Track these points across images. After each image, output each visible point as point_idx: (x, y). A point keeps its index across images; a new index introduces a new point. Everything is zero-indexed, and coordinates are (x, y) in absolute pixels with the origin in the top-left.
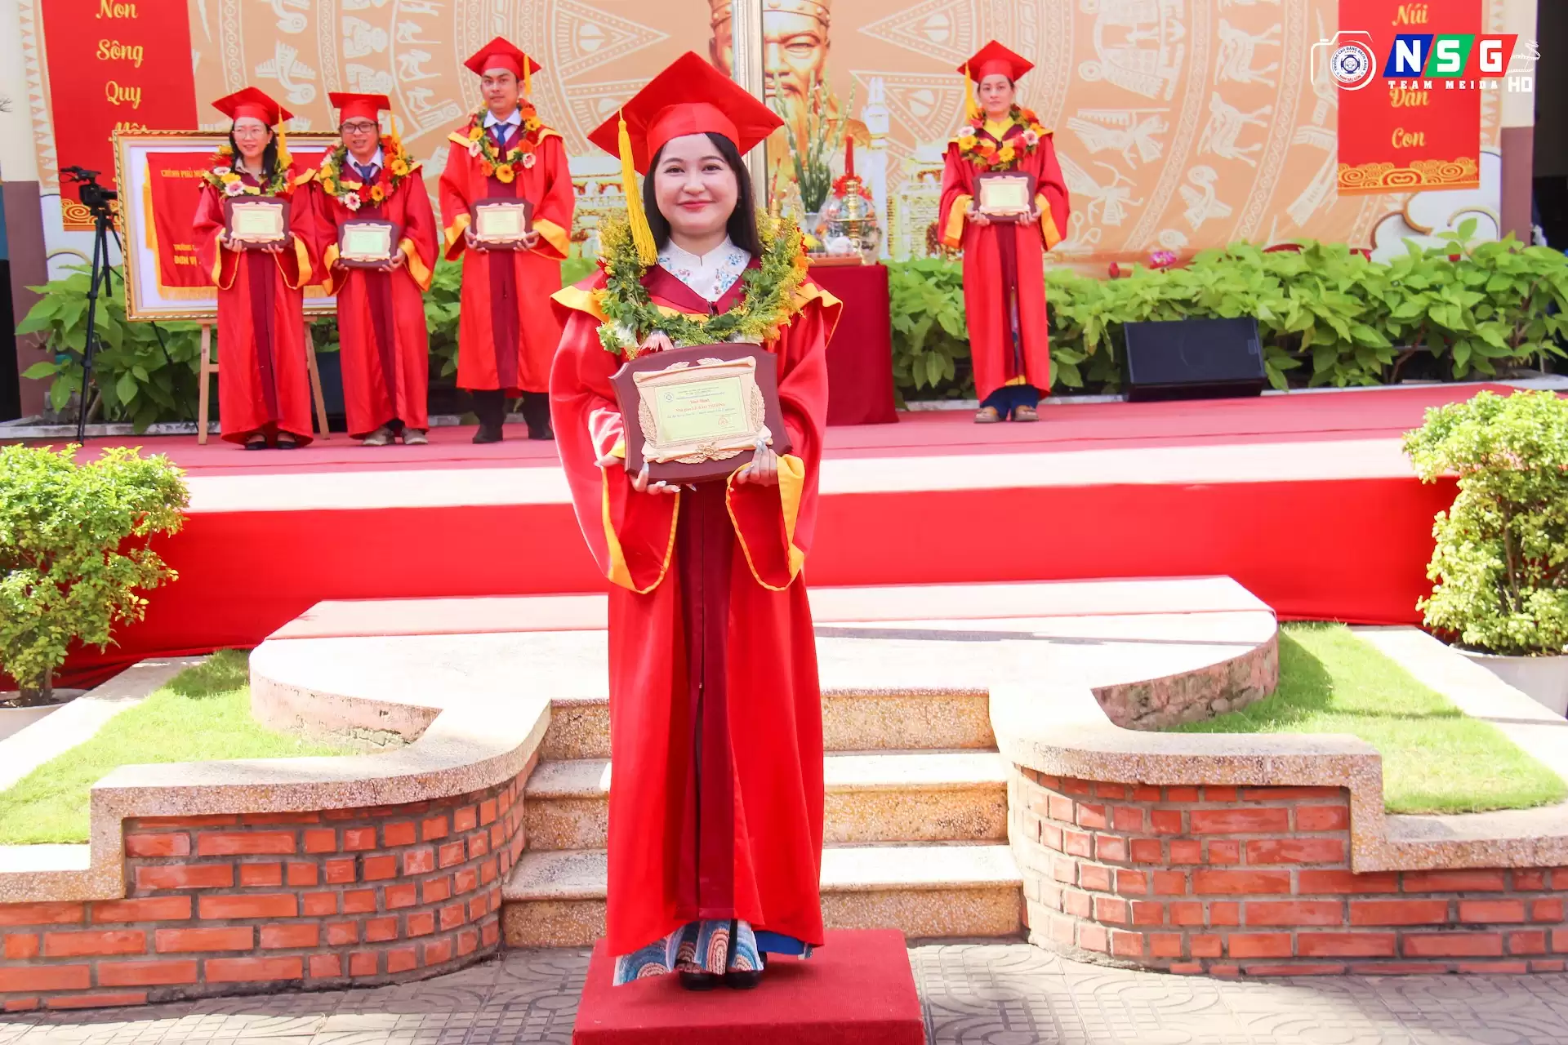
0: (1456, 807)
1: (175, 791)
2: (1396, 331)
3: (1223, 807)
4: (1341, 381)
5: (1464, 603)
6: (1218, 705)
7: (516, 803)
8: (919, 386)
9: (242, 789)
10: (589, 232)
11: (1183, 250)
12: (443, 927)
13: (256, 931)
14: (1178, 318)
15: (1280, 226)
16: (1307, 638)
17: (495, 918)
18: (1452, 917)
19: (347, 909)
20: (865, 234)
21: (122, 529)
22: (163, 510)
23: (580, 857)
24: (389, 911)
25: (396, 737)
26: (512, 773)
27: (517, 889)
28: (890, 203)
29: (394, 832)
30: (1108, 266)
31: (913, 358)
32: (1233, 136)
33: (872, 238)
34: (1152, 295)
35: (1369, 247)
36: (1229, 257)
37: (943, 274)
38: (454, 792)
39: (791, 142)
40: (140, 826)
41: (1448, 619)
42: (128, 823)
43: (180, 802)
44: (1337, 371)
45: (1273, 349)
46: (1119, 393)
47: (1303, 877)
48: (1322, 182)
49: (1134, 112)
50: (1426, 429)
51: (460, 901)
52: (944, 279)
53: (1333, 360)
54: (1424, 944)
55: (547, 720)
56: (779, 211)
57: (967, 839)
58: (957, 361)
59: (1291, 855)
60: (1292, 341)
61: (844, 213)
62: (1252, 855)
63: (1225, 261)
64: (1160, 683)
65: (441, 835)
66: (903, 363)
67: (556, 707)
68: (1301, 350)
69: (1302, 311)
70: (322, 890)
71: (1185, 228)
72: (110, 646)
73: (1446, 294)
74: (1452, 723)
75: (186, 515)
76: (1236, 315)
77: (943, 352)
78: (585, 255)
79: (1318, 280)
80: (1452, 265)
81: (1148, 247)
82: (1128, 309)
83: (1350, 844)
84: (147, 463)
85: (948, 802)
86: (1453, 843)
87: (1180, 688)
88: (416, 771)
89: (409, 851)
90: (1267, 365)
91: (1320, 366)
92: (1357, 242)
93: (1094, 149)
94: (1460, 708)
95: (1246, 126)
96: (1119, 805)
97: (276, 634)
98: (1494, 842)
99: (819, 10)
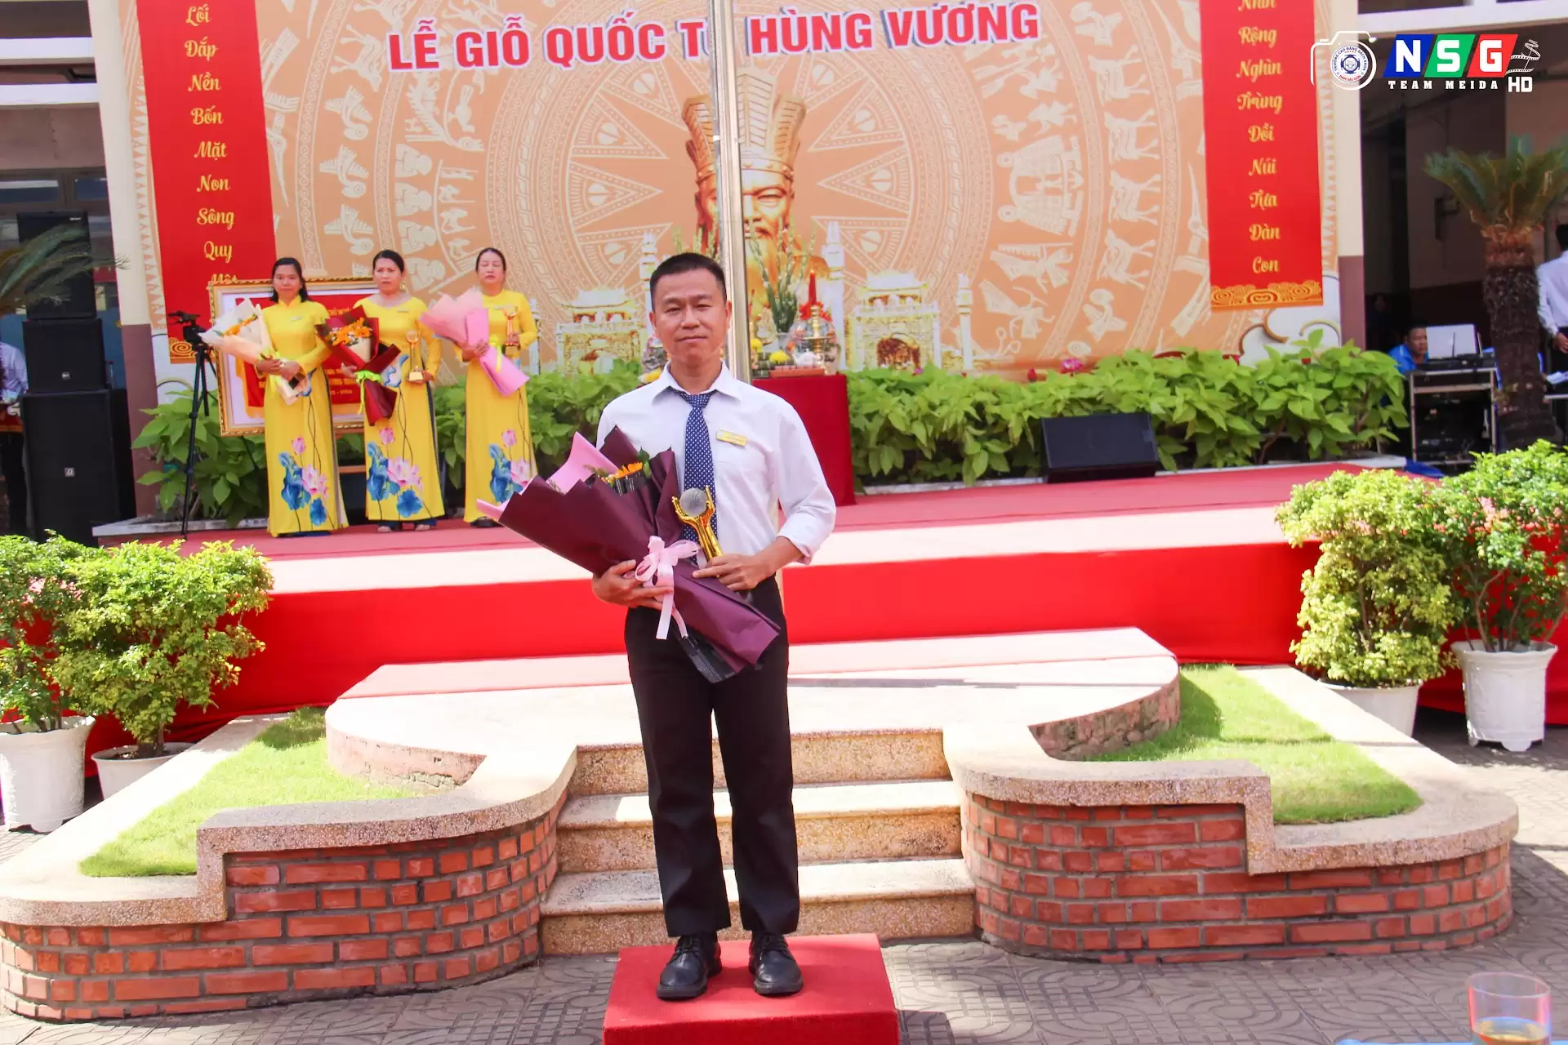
0: (1331, 818)
1: (267, 830)
2: (1262, 421)
3: (1141, 823)
4: (1220, 463)
5: (1328, 646)
6: (1133, 736)
7: (549, 835)
8: (874, 474)
9: (321, 828)
10: (598, 352)
11: (1087, 357)
12: (492, 939)
13: (336, 946)
14: (1086, 414)
15: (1164, 339)
16: (1204, 679)
17: (535, 931)
18: (1330, 909)
19: (410, 926)
20: (827, 350)
21: (219, 609)
22: (253, 592)
23: (605, 878)
24: (446, 927)
25: (448, 779)
26: (546, 809)
27: (552, 906)
28: (847, 323)
29: (450, 861)
30: (1026, 371)
31: (868, 451)
32: (1126, 264)
33: (833, 353)
34: (1064, 395)
35: (1238, 353)
36: (1126, 363)
37: (892, 381)
38: (499, 826)
39: (765, 276)
40: (238, 860)
41: (1316, 659)
42: (229, 858)
43: (271, 839)
44: (1216, 455)
45: (1166, 437)
46: (1040, 476)
47: (1207, 879)
48: (1199, 300)
49: (1044, 246)
50: (1293, 503)
51: (506, 918)
52: (893, 384)
53: (1212, 445)
54: (1308, 933)
55: (575, 762)
56: (756, 332)
57: (927, 855)
58: (905, 453)
59: (1197, 862)
60: (1179, 431)
61: (809, 333)
62: (1166, 863)
63: (1123, 366)
64: (1085, 719)
65: (488, 863)
66: (861, 454)
67: (581, 752)
68: (1187, 438)
69: (1186, 407)
70: (390, 910)
71: (1088, 338)
72: (210, 707)
73: (1301, 391)
74: (1325, 746)
75: (271, 596)
76: (1132, 410)
77: (894, 445)
78: (595, 372)
79: (1198, 381)
80: (1305, 367)
81: (1060, 355)
82: (1045, 407)
83: (1246, 852)
84: (238, 554)
85: (911, 824)
86: (1330, 848)
87: (1101, 723)
88: (466, 809)
89: (459, 878)
90: (1159, 451)
91: (1202, 451)
92: (1227, 348)
93: (1012, 276)
94: (1330, 733)
95: (1135, 257)
96: (1056, 824)
97: (345, 694)
98: (1362, 846)
99: (785, 168)
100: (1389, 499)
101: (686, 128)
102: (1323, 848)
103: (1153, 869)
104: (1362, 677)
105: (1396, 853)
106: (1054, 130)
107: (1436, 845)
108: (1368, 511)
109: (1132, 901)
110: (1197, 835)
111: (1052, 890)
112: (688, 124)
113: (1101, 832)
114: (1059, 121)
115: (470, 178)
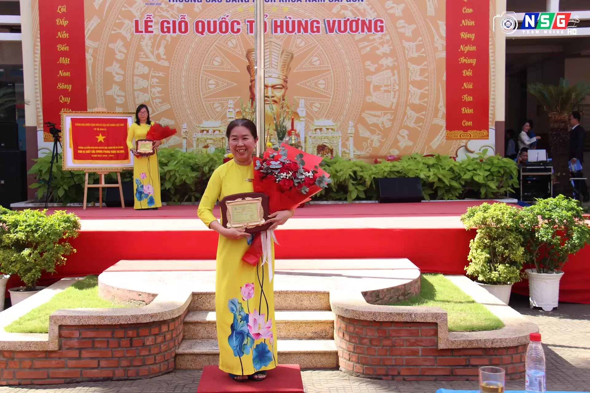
2: (463, 183)
3: (399, 328)
5: (478, 268)
6: (401, 298)
10: (209, 145)
11: (397, 155)
12: (157, 362)
14: (395, 177)
15: (427, 150)
16: (431, 278)
17: (173, 359)
18: (467, 363)
23: (200, 341)
24: (140, 356)
25: (143, 302)
26: (179, 314)
27: (180, 351)
28: (305, 138)
29: (143, 332)
30: (374, 160)
32: (414, 120)
34: (387, 169)
35: (455, 156)
36: (412, 158)
39: (274, 118)
40: (64, 328)
41: (474, 273)
43: (77, 320)
44: (445, 195)
45: (425, 188)
46: (377, 200)
47: (423, 350)
48: (441, 135)
49: (383, 112)
50: (467, 214)
51: (163, 354)
53: (444, 191)
54: (459, 371)
55: (191, 298)
57: (321, 338)
59: (420, 343)
60: (431, 185)
61: (291, 141)
62: (408, 343)
64: (383, 290)
65: (157, 333)
67: (194, 294)
68: (434, 188)
69: (434, 176)
71: (398, 148)
73: (478, 172)
74: (472, 305)
76: (414, 176)
79: (439, 166)
80: (480, 163)
81: (387, 154)
82: (380, 174)
83: (437, 341)
85: (316, 326)
87: (389, 292)
88: (149, 313)
90: (424, 192)
91: (440, 193)
92: (452, 154)
93: (370, 123)
94: (475, 300)
95: (417, 118)
96: (368, 327)
97: (106, 270)
98: (480, 340)
99: (284, 77)
100: (503, 214)
101: (247, 61)
102: (466, 340)
103: (403, 345)
104: (490, 281)
105: (492, 343)
106: (388, 68)
107: (507, 341)
108: (495, 218)
109: (395, 357)
110: (420, 334)
111: (366, 352)
112: (248, 59)
113: (385, 331)
114: (391, 65)
115: (163, 76)
